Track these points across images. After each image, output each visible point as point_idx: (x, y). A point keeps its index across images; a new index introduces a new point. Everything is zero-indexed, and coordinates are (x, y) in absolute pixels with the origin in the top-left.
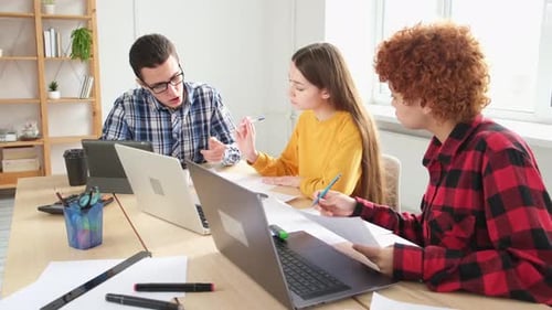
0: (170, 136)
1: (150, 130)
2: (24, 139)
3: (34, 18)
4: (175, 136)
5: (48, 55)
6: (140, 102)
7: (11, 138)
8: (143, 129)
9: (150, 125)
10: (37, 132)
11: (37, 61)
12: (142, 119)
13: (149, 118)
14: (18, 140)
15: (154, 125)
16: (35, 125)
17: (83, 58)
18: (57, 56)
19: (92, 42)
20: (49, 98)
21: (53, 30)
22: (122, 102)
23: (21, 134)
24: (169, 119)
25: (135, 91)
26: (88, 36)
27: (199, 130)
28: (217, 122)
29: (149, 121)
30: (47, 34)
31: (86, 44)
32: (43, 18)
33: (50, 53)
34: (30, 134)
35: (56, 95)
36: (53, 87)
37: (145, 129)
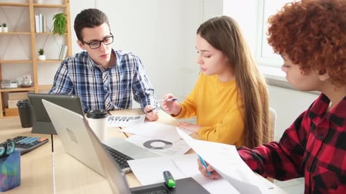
0: (102, 88)
1: (88, 83)
2: (22, 86)
3: (28, 6)
4: (106, 89)
5: (38, 31)
6: (81, 62)
7: (14, 86)
8: (83, 83)
9: (87, 79)
10: (31, 82)
11: (30, 36)
12: (82, 75)
13: (87, 74)
14: (18, 87)
15: (91, 80)
16: (29, 77)
17: (60, 33)
18: (43, 32)
19: (66, 22)
20: (38, 60)
21: (41, 15)
22: (67, 63)
23: (20, 83)
24: (101, 76)
25: (77, 54)
26: (64, 18)
27: (125, 86)
28: (138, 82)
29: (87, 77)
30: (37, 17)
31: (62, 24)
32: (34, 7)
33: (39, 30)
34: (26, 83)
35: (43, 58)
36: (41, 53)
37: (84, 83)
